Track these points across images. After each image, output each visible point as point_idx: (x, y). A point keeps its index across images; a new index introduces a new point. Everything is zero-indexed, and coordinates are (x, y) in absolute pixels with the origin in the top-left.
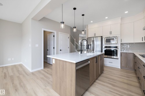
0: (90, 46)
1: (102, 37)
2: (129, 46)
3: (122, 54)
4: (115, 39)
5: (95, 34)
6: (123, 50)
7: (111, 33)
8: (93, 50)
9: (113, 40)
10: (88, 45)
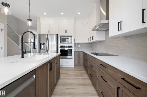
0: (42, 46)
1: (57, 35)
2: (79, 46)
3: (76, 53)
4: (70, 38)
5: (49, 31)
6: (76, 50)
7: (66, 31)
8: (47, 50)
9: (68, 39)
10: (41, 44)
